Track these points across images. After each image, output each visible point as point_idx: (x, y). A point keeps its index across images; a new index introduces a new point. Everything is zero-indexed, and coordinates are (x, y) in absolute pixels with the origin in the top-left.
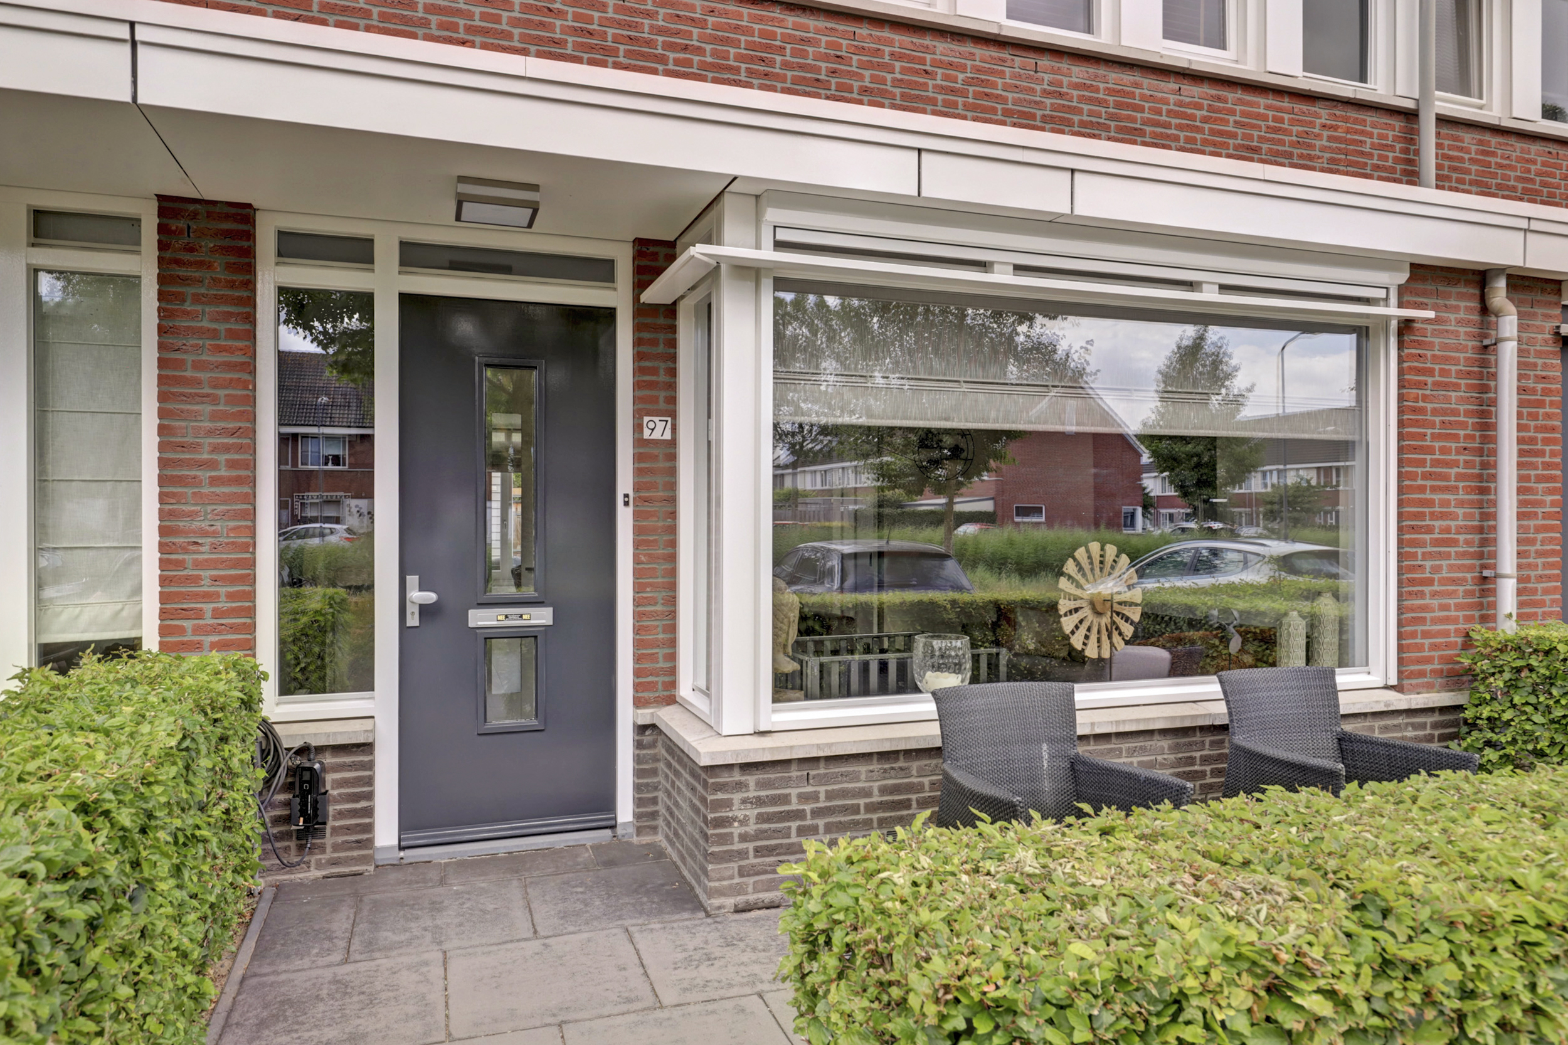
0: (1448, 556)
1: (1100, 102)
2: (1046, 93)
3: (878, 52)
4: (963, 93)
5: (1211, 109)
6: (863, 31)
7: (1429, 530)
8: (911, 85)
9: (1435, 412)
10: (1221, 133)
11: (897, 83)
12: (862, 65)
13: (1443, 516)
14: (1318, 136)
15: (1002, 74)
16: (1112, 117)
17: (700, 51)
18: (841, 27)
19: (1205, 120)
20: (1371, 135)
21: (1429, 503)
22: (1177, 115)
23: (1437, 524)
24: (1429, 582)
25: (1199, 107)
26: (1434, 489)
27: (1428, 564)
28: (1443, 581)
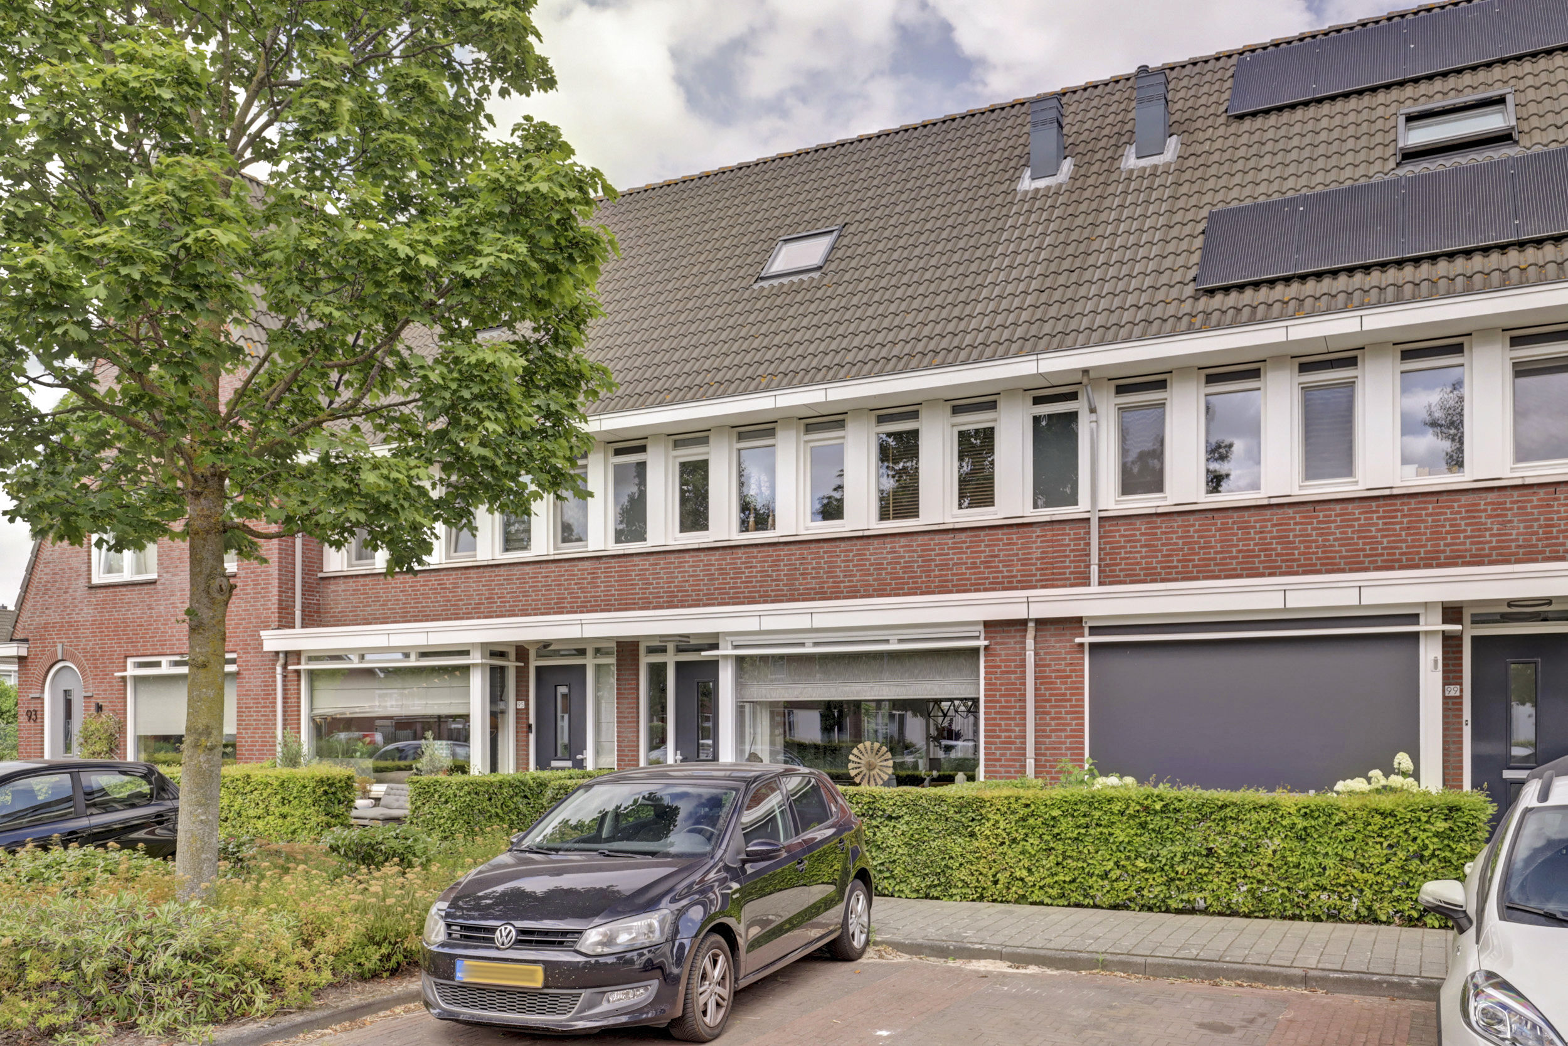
0: (1010, 749)
1: (913, 551)
2: (888, 553)
3: (818, 552)
4: (852, 561)
5: (971, 542)
6: (813, 546)
7: (999, 737)
8: (831, 562)
9: (1001, 684)
10: (976, 552)
11: (825, 563)
12: (812, 559)
13: (1006, 731)
14: (1035, 542)
15: (868, 549)
16: (919, 556)
17: (756, 567)
18: (804, 546)
19: (967, 548)
20: (1069, 534)
21: (1000, 725)
22: (953, 548)
23: (1003, 734)
24: (1000, 760)
25: (965, 542)
26: (1001, 719)
27: (998, 752)
28: (1007, 760)
